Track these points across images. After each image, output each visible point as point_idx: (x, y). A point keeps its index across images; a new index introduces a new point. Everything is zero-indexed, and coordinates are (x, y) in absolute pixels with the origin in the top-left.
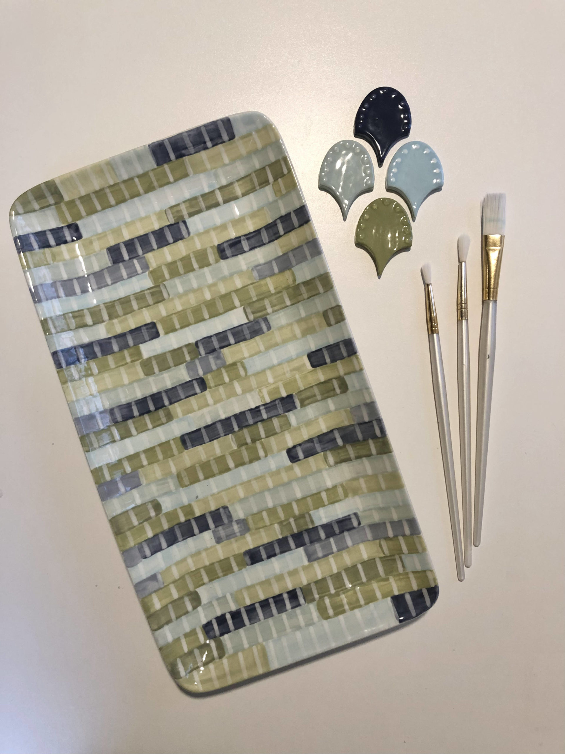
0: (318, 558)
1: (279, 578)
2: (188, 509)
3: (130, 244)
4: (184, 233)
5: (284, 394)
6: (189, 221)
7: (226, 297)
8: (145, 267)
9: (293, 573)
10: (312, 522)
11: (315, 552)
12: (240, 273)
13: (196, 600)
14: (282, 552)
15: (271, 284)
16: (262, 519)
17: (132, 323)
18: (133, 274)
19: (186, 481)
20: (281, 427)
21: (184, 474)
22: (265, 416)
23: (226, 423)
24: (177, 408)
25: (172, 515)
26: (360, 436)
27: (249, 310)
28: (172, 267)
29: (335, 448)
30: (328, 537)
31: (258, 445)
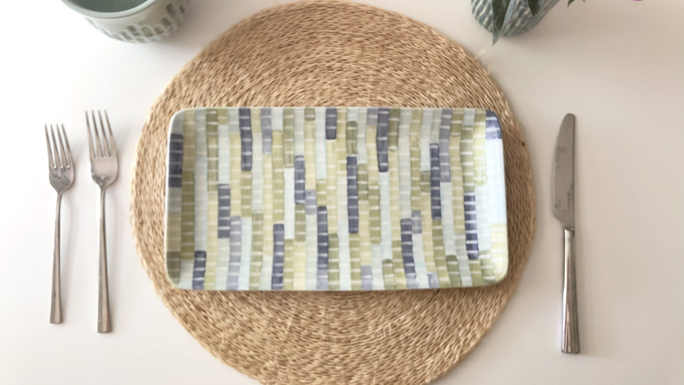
0: (450, 176)
1: (455, 203)
2: (395, 244)
3: (221, 223)
4: (226, 187)
5: (345, 162)
6: (221, 181)
7: (275, 176)
8: (238, 218)
9: (455, 194)
10: (427, 172)
11: (446, 176)
12: (264, 162)
13: (452, 258)
14: (439, 196)
15: (277, 147)
16: (416, 201)
17: (270, 238)
18: (239, 228)
19: (378, 238)
20: (364, 170)
21: (374, 238)
22: (354, 178)
23: (351, 202)
24: (331, 229)
25: (395, 255)
26: (385, 125)
27: (288, 165)
28: (244, 202)
29: (388, 142)
30: (439, 166)
31: (371, 187)
